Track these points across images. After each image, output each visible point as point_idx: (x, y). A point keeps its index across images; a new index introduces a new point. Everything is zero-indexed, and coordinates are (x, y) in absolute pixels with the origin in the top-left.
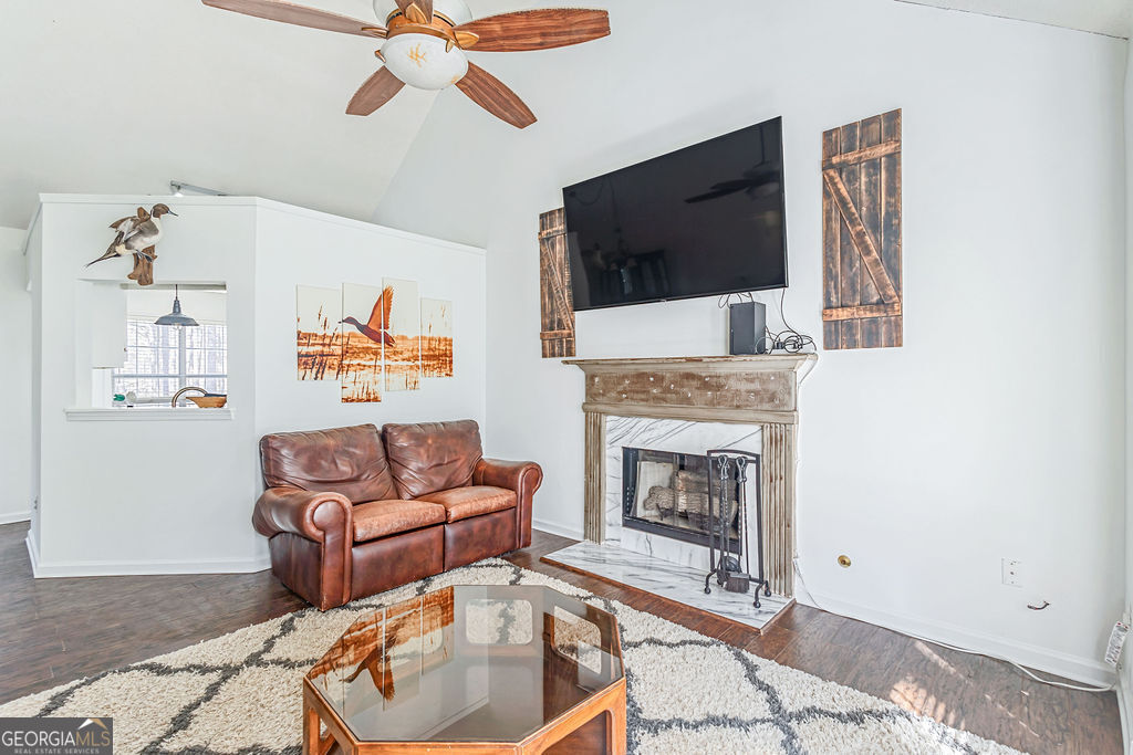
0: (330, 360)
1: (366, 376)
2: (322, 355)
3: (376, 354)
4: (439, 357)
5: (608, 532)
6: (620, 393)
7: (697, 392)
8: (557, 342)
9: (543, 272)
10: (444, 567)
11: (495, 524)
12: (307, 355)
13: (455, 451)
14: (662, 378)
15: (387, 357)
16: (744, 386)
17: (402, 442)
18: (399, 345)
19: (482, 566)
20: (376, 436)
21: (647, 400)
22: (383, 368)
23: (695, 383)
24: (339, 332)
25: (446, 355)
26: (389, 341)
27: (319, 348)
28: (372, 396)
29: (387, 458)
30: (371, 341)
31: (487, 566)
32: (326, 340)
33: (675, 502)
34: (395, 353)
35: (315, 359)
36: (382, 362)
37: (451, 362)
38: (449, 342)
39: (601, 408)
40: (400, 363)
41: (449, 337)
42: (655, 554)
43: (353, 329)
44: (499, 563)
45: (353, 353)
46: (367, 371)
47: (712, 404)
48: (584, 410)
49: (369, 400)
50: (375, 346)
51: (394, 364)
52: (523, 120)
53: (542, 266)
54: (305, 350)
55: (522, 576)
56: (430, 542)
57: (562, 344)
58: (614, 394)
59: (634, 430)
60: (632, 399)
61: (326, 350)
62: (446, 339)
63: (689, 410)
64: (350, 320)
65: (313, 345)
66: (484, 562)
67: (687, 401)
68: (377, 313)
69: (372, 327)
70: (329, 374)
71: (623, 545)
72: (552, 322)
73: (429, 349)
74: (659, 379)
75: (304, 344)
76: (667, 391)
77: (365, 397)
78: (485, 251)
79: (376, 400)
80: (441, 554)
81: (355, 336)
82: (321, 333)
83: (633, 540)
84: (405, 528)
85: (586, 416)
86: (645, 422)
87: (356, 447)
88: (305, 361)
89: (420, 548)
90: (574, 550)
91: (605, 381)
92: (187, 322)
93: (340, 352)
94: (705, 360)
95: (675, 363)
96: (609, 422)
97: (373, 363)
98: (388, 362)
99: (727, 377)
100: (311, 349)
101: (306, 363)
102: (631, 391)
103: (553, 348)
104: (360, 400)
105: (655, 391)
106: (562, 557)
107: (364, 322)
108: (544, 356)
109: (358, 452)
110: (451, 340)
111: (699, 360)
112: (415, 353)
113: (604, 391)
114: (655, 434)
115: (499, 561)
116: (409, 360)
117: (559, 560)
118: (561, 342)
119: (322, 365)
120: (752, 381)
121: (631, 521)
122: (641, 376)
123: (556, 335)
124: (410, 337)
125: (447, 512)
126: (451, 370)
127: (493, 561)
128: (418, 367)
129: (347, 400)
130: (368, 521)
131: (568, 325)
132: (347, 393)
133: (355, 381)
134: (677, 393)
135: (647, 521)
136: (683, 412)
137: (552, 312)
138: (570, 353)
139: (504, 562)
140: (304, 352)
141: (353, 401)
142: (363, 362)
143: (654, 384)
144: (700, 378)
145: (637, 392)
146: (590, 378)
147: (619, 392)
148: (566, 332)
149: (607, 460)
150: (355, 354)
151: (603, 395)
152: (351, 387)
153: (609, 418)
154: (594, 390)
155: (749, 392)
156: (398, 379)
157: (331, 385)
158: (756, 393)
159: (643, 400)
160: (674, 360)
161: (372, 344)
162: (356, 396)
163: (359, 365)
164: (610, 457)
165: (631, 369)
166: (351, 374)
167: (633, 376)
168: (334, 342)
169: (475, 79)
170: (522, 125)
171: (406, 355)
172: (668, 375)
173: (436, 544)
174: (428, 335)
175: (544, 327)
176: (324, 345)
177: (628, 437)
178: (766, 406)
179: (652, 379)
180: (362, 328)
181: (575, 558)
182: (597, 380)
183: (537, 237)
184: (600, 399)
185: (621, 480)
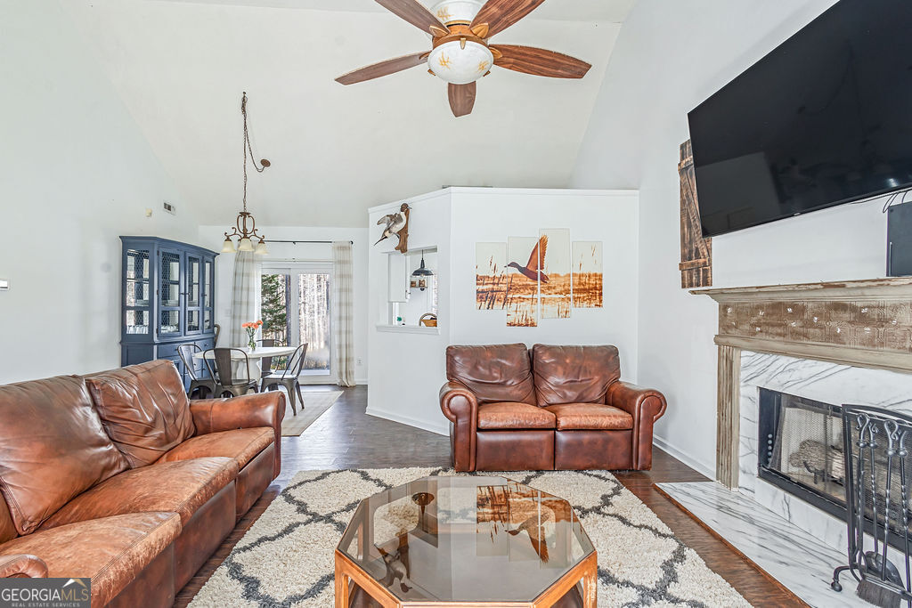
0: (499, 295)
1: (526, 306)
2: (493, 291)
3: (533, 289)
4: (590, 290)
5: (743, 480)
6: (754, 325)
7: (849, 327)
8: (695, 273)
9: (683, 202)
10: (554, 465)
11: (606, 442)
12: (483, 292)
13: (590, 372)
14: (803, 309)
15: (542, 291)
17: (547, 359)
18: (552, 282)
19: (590, 475)
20: (525, 353)
21: (784, 335)
22: (539, 301)
23: (847, 316)
24: (505, 273)
25: (596, 288)
26: (544, 278)
27: (491, 286)
28: (530, 322)
29: (532, 370)
30: (529, 279)
31: (595, 476)
32: (495, 281)
33: (828, 464)
34: (549, 288)
35: (488, 295)
36: (539, 295)
37: (601, 294)
38: (600, 277)
39: (733, 341)
40: (553, 296)
41: (598, 273)
42: (794, 520)
43: (515, 271)
44: (607, 477)
45: (515, 289)
46: (526, 302)
47: (871, 343)
48: (717, 343)
49: (527, 325)
50: (533, 283)
51: (547, 297)
52: (579, 70)
53: (681, 197)
54: (481, 288)
55: (618, 494)
56: (540, 442)
57: (699, 274)
58: (747, 327)
59: (771, 369)
60: (767, 333)
61: (495, 287)
62: (596, 275)
63: (837, 350)
64: (513, 265)
65: (487, 284)
66: (595, 473)
67: (837, 339)
68: (534, 257)
69: (530, 268)
70: (498, 305)
71: (757, 498)
72: (691, 252)
73: (580, 284)
74: (799, 310)
75: (480, 284)
76: (809, 324)
77: (524, 322)
78: (637, 191)
79: (533, 325)
80: (551, 454)
81: (516, 276)
82: (491, 276)
83: (769, 496)
84: (517, 427)
85: (719, 349)
86: (784, 360)
87: (506, 359)
88: (481, 296)
89: (530, 444)
90: (694, 488)
91: (737, 312)
92: (427, 273)
93: (506, 289)
94: (849, 285)
95: (810, 290)
96: (745, 358)
97: (530, 296)
98: (543, 295)
100: (485, 287)
101: (481, 297)
102: (767, 324)
103: (691, 277)
104: (520, 325)
105: (794, 325)
106: (675, 490)
107: (524, 265)
108: (684, 286)
109: (507, 363)
110: (601, 275)
111: (841, 286)
112: (566, 287)
113: (737, 322)
114: (796, 376)
115: (609, 475)
116: (561, 294)
117: (668, 491)
118: (698, 271)
119: (493, 299)
121: (771, 473)
122: (777, 307)
123: (693, 264)
124: (562, 275)
125: (557, 420)
126: (601, 301)
127: (604, 473)
128: (569, 299)
129: (510, 325)
130: (488, 414)
131: (703, 253)
132: (510, 320)
133: (516, 311)
134: (822, 328)
135: (789, 479)
136: (828, 351)
137: (691, 242)
138: (706, 283)
139: (613, 477)
140: (480, 290)
141: (514, 325)
142: (523, 296)
143: (793, 316)
144: (854, 309)
145: (773, 326)
146: (723, 308)
147: (752, 325)
148: (701, 261)
149: (742, 400)
150: (517, 290)
151: (736, 327)
152: (513, 314)
153: (744, 353)
154: (727, 321)
156: (551, 309)
157: (500, 313)
159: (780, 335)
160: (809, 287)
161: (530, 282)
162: (517, 322)
163: (520, 298)
164: (744, 396)
165: (764, 299)
166: (514, 305)
167: (768, 306)
168: (501, 281)
169: (515, 56)
170: (580, 75)
171: (558, 290)
172: (810, 305)
173: (546, 444)
174: (578, 272)
175: (684, 257)
176: (494, 284)
177: (765, 376)
179: (790, 310)
180: (522, 270)
181: (688, 494)
182: (729, 310)
183: (677, 168)
184: (733, 332)
185: (757, 425)
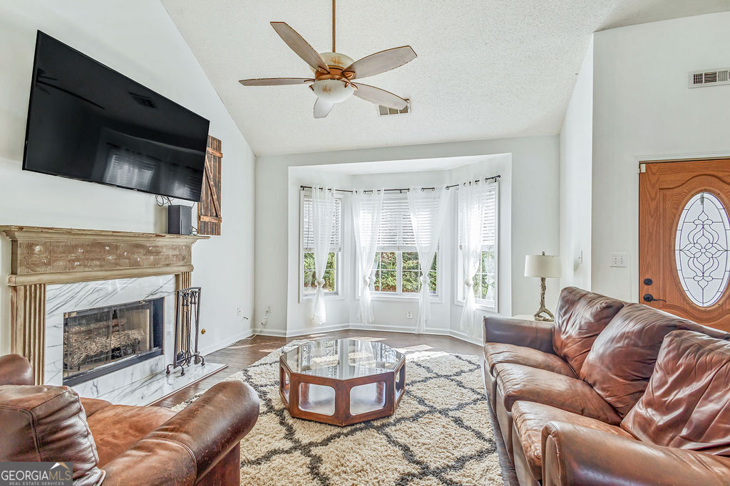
6: (72, 261)
7: (144, 257)
14: (117, 247)
16: (171, 253)
21: (101, 266)
23: (142, 251)
39: (47, 278)
42: (101, 393)
47: (154, 265)
58: (63, 263)
60: (85, 266)
67: (136, 264)
74: (114, 248)
76: (121, 257)
86: (94, 284)
91: (50, 250)
96: (49, 292)
99: (162, 247)
102: (86, 259)
105: (110, 258)
113: (49, 259)
120: (175, 249)
122: (97, 246)
134: (129, 258)
143: (109, 253)
144: (146, 247)
145: (91, 260)
146: (26, 247)
149: (46, 331)
151: (47, 264)
153: (56, 287)
154: (33, 260)
155: (173, 256)
158: (177, 256)
159: (97, 266)
164: (49, 327)
167: (87, 246)
172: (122, 245)
177: (73, 301)
178: (181, 263)
179: (107, 248)
182: (37, 248)
184: (42, 269)
185: (63, 346)
